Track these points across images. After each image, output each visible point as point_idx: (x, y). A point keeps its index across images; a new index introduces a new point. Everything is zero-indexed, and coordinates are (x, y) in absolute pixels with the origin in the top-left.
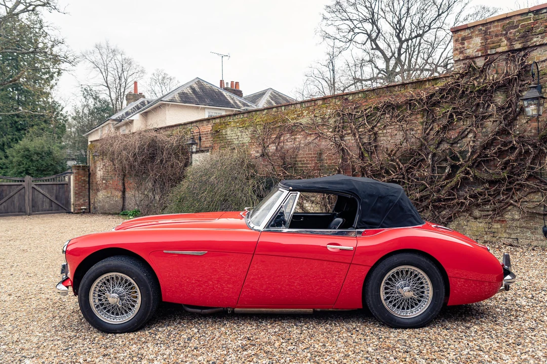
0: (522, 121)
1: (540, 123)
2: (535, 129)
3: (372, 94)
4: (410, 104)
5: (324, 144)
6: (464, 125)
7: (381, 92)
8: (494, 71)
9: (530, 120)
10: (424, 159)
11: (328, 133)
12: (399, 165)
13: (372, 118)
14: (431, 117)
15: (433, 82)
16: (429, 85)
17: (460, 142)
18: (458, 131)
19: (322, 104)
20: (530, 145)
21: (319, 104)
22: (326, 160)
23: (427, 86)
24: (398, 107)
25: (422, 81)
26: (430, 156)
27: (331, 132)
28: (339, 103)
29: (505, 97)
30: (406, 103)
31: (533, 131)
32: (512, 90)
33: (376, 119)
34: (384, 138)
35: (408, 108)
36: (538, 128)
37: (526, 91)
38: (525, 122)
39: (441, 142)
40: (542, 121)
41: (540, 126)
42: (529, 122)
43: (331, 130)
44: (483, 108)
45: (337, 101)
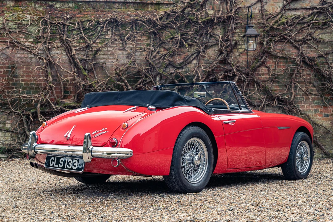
0: (236, 54)
1: (248, 57)
2: (245, 61)
3: (87, 6)
4: (136, 24)
5: (19, 56)
6: (188, 51)
7: (98, 6)
8: (210, 7)
9: (241, 53)
10: (151, 81)
11: (26, 44)
12: (127, 86)
13: (89, 32)
14: (158, 40)
15: (157, 7)
16: (152, 8)
17: (185, 67)
18: (183, 56)
19: (13, 6)
20: (244, 74)
21: (8, 5)
22: (23, 76)
23: (150, 9)
24: (124, 25)
25: (144, 3)
26: (158, 79)
27: (32, 43)
28: (41, 9)
29: (223, 31)
30: (133, 22)
31: (244, 63)
32: (229, 26)
33: (96, 35)
34: (105, 56)
35: (134, 28)
36: (248, 60)
37: (238, 29)
38: (238, 54)
39: (168, 65)
40: (250, 55)
41: (249, 59)
42: (241, 55)
43: (31, 40)
44: (206, 38)
45: (37, 6)
